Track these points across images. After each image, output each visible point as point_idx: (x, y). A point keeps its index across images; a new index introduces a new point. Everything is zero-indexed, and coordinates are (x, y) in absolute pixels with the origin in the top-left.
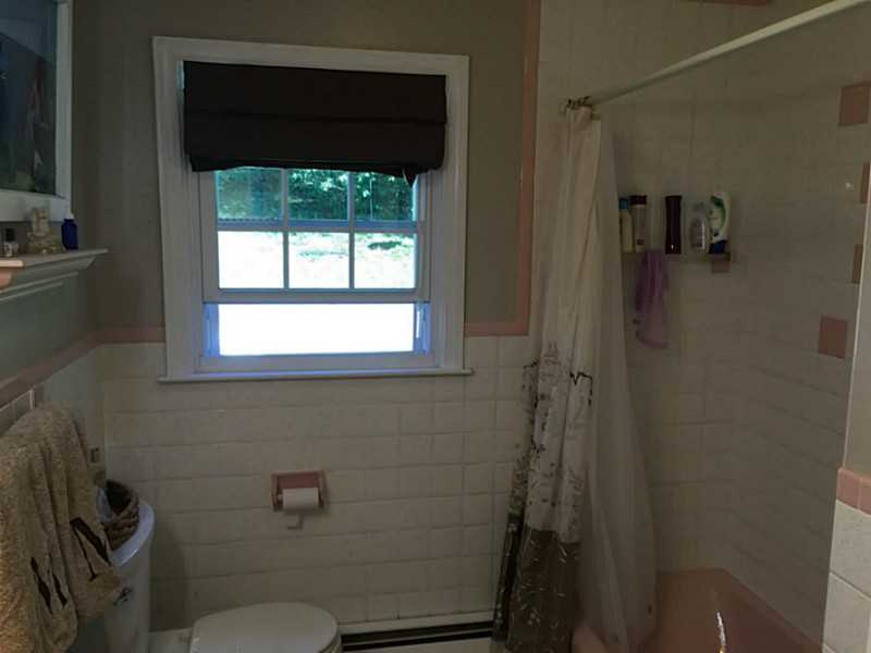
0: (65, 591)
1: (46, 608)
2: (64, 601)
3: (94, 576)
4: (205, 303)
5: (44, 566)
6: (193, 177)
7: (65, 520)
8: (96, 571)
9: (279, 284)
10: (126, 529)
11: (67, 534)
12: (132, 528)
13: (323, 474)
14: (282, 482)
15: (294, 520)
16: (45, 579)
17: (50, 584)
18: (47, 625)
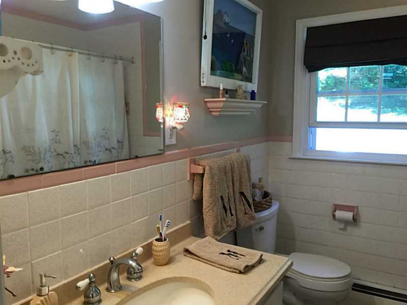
0: (233, 212)
1: (225, 214)
2: (232, 215)
3: (246, 213)
4: (310, 127)
5: (226, 200)
6: (308, 75)
7: (237, 191)
8: (247, 212)
9: (343, 120)
10: (265, 206)
11: (238, 195)
12: (267, 206)
13: (357, 207)
14: (337, 207)
15: (342, 226)
16: (226, 204)
17: (227, 207)
18: (224, 220)
